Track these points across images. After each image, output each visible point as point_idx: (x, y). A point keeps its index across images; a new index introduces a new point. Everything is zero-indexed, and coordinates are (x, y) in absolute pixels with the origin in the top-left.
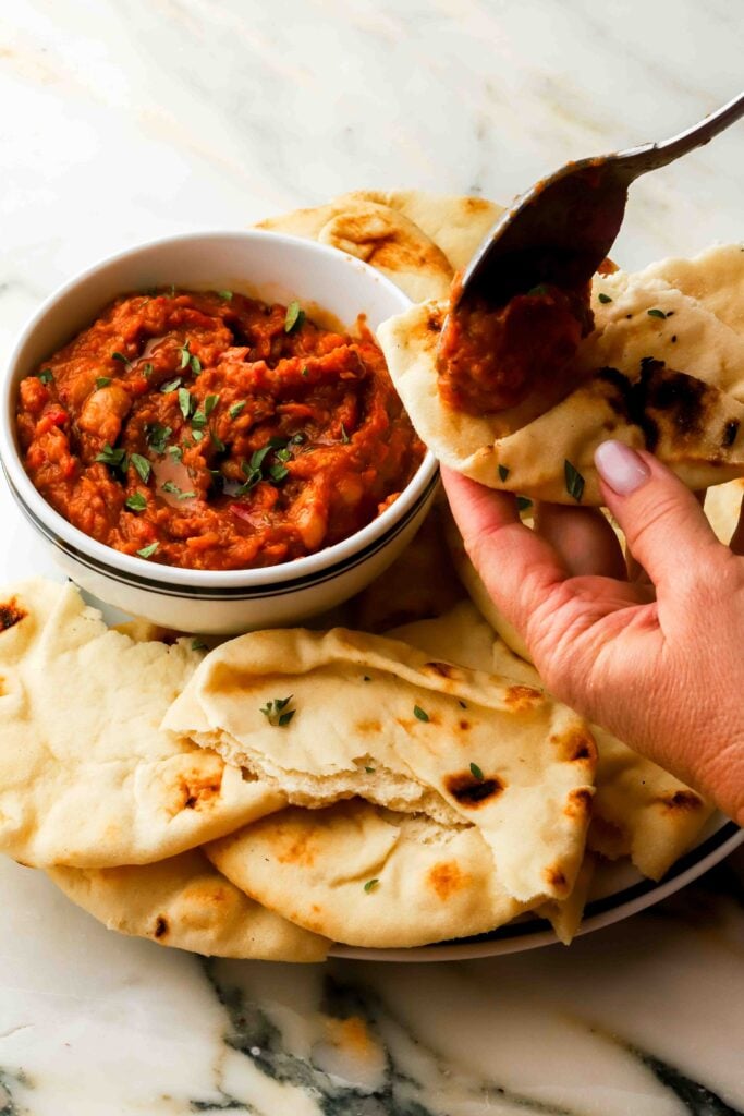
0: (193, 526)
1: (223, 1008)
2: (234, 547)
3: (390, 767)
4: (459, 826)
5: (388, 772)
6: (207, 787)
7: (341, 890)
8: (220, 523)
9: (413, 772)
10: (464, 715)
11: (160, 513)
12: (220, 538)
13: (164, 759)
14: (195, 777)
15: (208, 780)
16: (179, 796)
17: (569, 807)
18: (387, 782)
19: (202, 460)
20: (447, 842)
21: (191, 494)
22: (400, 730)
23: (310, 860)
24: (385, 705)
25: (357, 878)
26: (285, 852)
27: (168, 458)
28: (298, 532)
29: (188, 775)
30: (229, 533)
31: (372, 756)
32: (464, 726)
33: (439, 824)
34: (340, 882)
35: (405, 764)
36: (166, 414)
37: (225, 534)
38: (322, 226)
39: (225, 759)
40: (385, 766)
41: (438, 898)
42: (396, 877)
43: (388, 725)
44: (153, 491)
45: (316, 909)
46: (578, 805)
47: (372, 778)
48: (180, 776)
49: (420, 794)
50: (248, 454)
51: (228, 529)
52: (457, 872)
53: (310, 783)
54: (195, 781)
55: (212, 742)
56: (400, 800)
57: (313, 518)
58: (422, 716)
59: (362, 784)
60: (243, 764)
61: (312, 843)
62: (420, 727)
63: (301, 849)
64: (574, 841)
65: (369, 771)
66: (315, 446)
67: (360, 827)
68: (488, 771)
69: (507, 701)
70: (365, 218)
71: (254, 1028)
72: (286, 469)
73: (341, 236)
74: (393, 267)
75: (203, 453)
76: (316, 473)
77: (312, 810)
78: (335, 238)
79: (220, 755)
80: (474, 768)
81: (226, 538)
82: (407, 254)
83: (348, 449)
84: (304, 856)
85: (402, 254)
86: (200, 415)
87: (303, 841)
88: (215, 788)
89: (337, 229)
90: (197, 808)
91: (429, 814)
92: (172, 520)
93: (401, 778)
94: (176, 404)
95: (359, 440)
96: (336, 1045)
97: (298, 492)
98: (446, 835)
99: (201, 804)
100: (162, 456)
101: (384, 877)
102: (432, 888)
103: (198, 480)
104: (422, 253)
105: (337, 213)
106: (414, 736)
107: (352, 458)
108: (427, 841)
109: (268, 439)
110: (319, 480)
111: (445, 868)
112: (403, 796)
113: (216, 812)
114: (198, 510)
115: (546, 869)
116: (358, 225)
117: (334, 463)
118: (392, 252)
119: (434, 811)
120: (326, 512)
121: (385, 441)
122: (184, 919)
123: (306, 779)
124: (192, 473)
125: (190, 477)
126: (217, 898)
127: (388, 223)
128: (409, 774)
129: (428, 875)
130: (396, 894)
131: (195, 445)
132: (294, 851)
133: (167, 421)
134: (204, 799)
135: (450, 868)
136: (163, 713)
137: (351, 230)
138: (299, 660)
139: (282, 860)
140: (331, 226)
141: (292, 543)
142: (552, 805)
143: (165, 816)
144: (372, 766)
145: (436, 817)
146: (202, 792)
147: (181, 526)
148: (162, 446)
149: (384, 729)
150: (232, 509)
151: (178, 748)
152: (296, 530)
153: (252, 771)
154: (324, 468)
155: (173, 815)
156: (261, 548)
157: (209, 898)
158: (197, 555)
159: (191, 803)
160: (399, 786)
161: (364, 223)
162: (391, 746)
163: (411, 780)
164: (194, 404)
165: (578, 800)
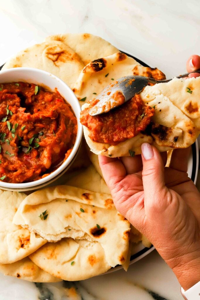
0: (15, 167)
1: (37, 288)
2: (26, 173)
3: (75, 228)
4: (95, 242)
5: (75, 229)
6: (26, 240)
7: (65, 265)
8: (22, 166)
9: (81, 229)
10: (94, 209)
11: (5, 164)
12: (22, 171)
13: (14, 231)
14: (23, 237)
15: (27, 238)
16: (19, 244)
17: (124, 236)
18: (74, 232)
19: (15, 145)
20: (92, 246)
21: (13, 154)
22: (77, 216)
23: (56, 257)
24: (72, 208)
25: (69, 261)
26: (49, 256)
27: (6, 143)
28: (44, 165)
29: (21, 236)
30: (25, 169)
31: (70, 226)
32: (94, 212)
33: (89, 241)
34: (64, 263)
35: (79, 227)
36: (4, 129)
37: (24, 169)
38: (43, 50)
39: (30, 231)
40: (74, 228)
41: (91, 266)
42: (79, 260)
43: (74, 215)
44: (3, 155)
45: (59, 273)
46: (126, 236)
47: (70, 232)
48: (19, 237)
49: (84, 235)
50: (28, 140)
51: (24, 168)
52: (95, 258)
53: (54, 237)
54: (23, 239)
55: (26, 227)
56: (78, 237)
57: (48, 161)
58: (82, 211)
59: (68, 234)
60: (35, 232)
61: (56, 252)
62: (82, 214)
63: (53, 254)
64: (126, 246)
65: (69, 230)
66: (46, 136)
67: (68, 244)
68: (102, 226)
69: (105, 205)
70: (55, 47)
71: (46, 293)
72: (38, 144)
73: (48, 53)
74: (64, 62)
75: (15, 142)
76: (47, 146)
77: (55, 243)
78: (47, 55)
79: (29, 230)
80: (98, 226)
81: (24, 170)
82: (68, 57)
83: (55, 138)
84: (54, 256)
85: (66, 57)
86: (13, 130)
87: (53, 251)
88: (28, 240)
89: (47, 51)
90: (24, 247)
91: (86, 239)
92: (9, 166)
93: (78, 231)
94: (7, 126)
95: (58, 135)
96: (68, 296)
97: (43, 150)
98: (92, 244)
99: (25, 246)
100: (4, 143)
101: (76, 260)
102: (89, 263)
103: (15, 150)
104: (72, 56)
105: (47, 46)
106: (81, 217)
107: (57, 140)
108: (87, 246)
109: (33, 135)
110: (48, 148)
111: (92, 257)
112: (79, 236)
113: (29, 249)
114: (16, 161)
115: (119, 257)
116: (53, 50)
117: (52, 143)
118: (63, 57)
119: (88, 238)
120: (51, 158)
121: (66, 134)
122: (24, 274)
123: (53, 236)
124: (13, 148)
125: (12, 149)
126: (32, 269)
127: (61, 48)
128: (80, 230)
129: (87, 259)
130: (79, 265)
131: (13, 139)
132: (52, 255)
133: (5, 131)
134: (26, 244)
135: (93, 257)
136: (13, 216)
137: (51, 51)
138: (48, 199)
139: (48, 258)
140: (45, 51)
141: (42, 168)
142: (119, 235)
143: (16, 250)
144: (70, 229)
145: (88, 239)
146: (25, 242)
147: (11, 168)
148: (4, 140)
149: (72, 216)
150: (25, 158)
151: (17, 228)
152: (43, 164)
153: (38, 234)
154: (49, 145)
155: (18, 249)
156: (34, 172)
157: (30, 269)
158: (16, 177)
159: (22, 246)
160: (78, 233)
161: (55, 49)
162: (75, 222)
163: (81, 231)
164: (12, 125)
165: (126, 235)
